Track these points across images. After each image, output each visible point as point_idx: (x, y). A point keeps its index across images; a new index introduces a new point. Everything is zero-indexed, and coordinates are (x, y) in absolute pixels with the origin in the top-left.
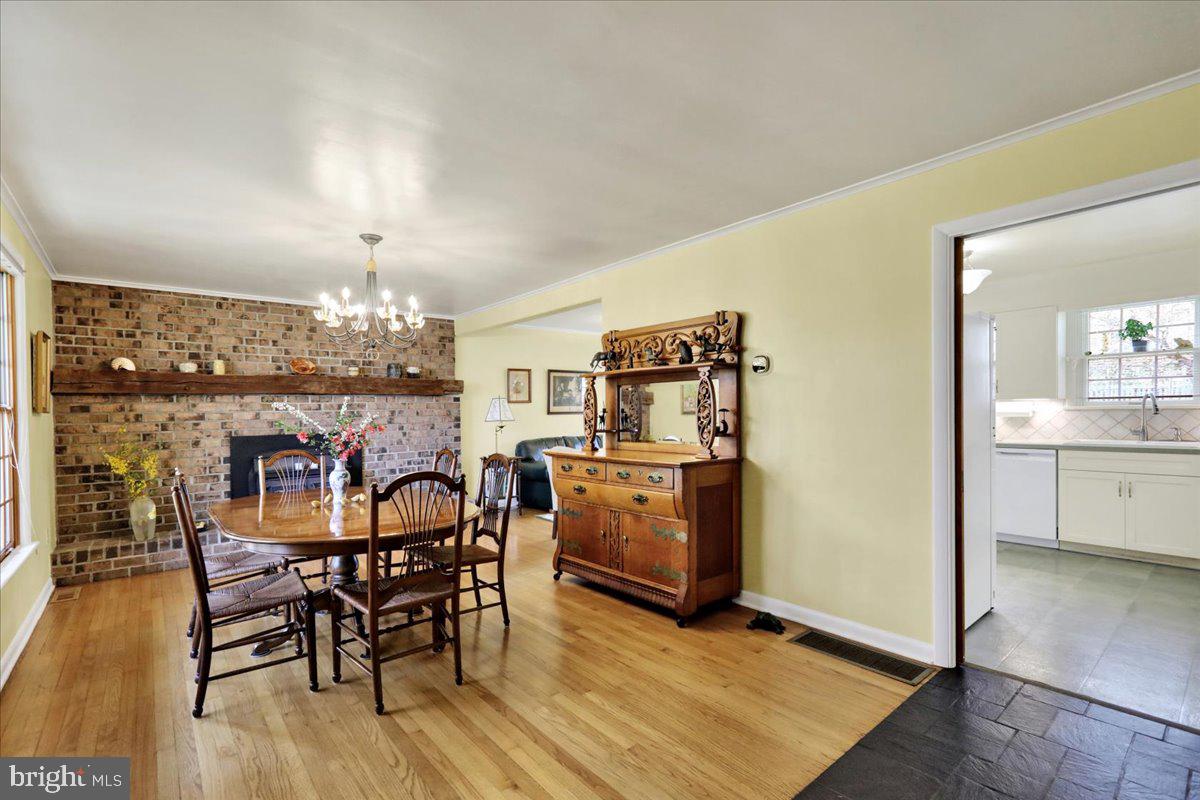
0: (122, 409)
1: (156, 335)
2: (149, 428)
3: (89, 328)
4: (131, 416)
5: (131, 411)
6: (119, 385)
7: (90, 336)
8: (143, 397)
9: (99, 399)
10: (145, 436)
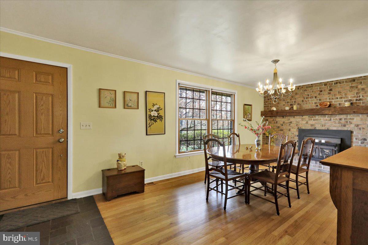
0: (274, 120)
1: (282, 100)
2: (279, 125)
3: (270, 101)
4: (275, 122)
5: (275, 120)
6: (272, 114)
7: (270, 103)
8: (278, 117)
9: (270, 118)
10: (278, 127)
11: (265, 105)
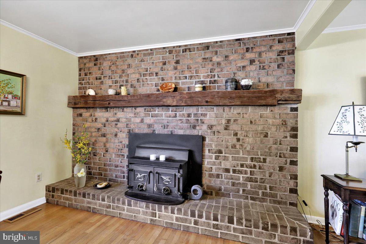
0: (91, 115)
1: (108, 77)
2: (99, 125)
3: (88, 77)
4: (94, 119)
5: (94, 116)
7: (88, 81)
8: (98, 109)
9: (85, 110)
10: (98, 129)
11: (80, 86)
